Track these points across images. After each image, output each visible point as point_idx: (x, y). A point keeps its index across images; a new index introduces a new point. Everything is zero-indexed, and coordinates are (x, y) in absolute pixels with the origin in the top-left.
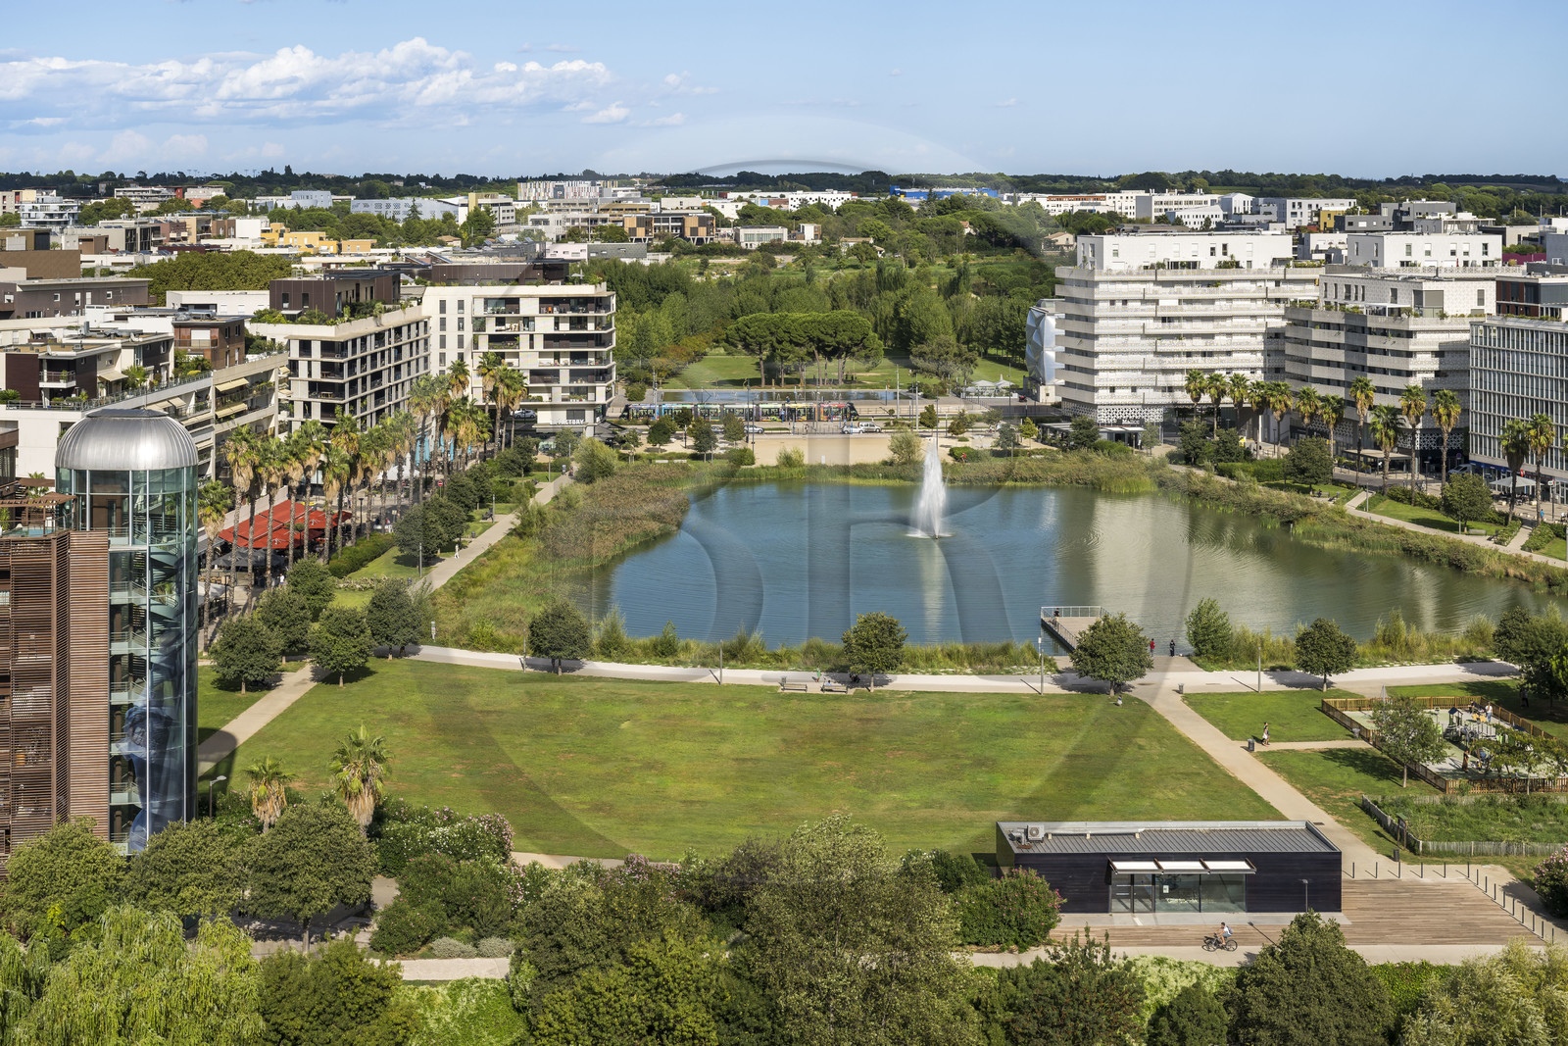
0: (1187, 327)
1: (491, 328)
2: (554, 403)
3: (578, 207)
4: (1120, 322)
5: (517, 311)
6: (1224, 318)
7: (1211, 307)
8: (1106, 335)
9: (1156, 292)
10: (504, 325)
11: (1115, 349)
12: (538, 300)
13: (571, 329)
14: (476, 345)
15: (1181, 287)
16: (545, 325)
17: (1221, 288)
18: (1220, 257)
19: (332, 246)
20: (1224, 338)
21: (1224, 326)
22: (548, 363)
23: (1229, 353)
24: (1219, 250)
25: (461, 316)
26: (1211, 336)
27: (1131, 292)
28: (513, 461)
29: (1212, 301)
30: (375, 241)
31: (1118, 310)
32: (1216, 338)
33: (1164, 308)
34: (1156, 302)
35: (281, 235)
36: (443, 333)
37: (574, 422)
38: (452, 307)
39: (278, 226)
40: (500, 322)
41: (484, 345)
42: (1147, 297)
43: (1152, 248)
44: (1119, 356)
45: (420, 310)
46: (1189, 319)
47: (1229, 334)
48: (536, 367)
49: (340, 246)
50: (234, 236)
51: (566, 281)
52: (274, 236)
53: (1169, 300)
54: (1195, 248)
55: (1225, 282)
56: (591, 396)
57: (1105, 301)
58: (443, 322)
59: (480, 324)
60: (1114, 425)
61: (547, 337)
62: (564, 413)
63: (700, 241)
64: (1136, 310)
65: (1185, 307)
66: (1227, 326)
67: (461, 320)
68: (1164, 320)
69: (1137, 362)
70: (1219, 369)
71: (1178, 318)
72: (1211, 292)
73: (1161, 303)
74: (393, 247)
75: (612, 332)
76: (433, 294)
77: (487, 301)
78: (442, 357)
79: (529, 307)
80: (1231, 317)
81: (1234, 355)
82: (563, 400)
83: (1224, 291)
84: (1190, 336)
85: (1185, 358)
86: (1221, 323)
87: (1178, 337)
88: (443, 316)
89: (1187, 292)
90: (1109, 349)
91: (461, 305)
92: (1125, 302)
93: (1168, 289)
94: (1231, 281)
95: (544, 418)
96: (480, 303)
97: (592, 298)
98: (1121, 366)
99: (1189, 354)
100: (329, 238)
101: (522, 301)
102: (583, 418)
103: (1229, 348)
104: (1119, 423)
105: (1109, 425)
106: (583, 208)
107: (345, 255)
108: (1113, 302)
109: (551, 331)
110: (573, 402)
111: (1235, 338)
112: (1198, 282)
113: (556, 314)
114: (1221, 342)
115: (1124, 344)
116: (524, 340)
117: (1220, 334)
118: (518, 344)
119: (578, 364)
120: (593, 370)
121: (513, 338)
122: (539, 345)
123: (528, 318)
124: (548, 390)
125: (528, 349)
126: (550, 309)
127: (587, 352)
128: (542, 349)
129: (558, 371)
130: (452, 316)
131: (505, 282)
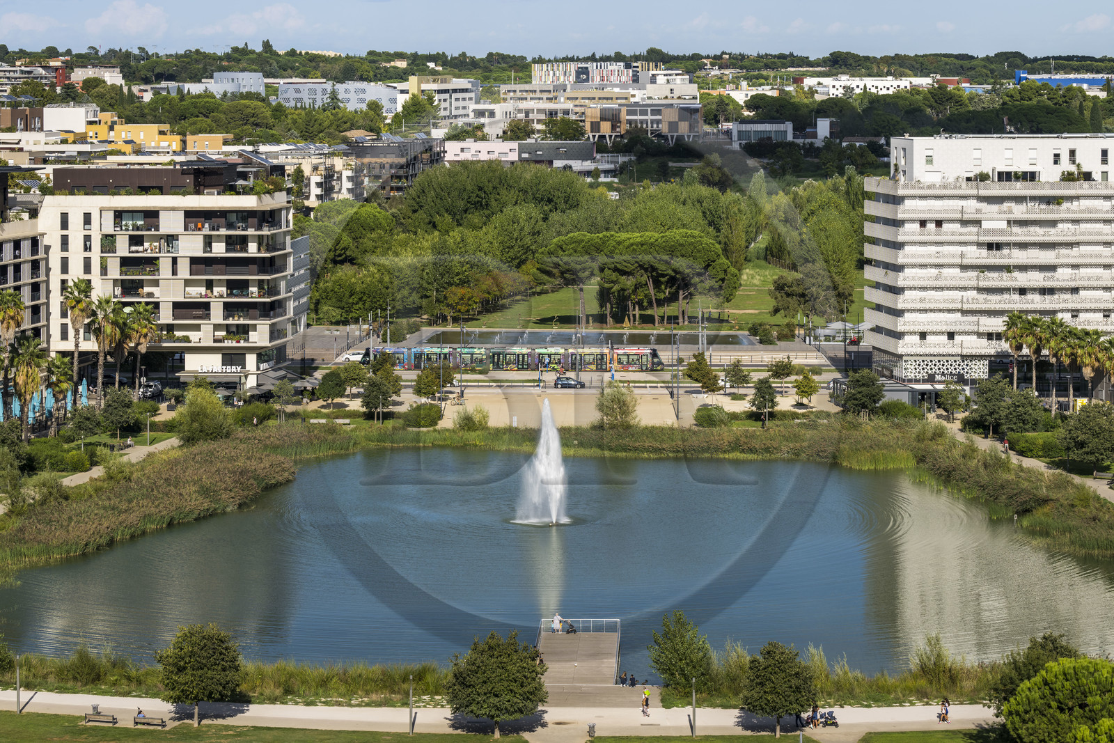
0: (1020, 257)
1: (123, 249)
2: (203, 344)
4: (933, 249)
5: (157, 229)
6: (1070, 245)
7: (1052, 231)
8: (914, 266)
9: (978, 211)
10: (140, 244)
11: (925, 284)
12: (181, 215)
13: (227, 250)
14: (104, 271)
15: (1012, 205)
16: (191, 245)
17: (1065, 205)
18: (1066, 165)
19: (174, 143)
20: (1069, 270)
21: (1068, 256)
22: (197, 293)
23: (1075, 290)
24: (1065, 157)
25: (87, 233)
26: (1052, 268)
27: (946, 211)
29: (1053, 223)
30: (230, 136)
31: (929, 234)
32: (1060, 270)
33: (988, 231)
34: (978, 223)
35: (111, 128)
36: (65, 254)
37: (229, 369)
38: (76, 221)
39: (107, 117)
40: (136, 240)
41: (115, 272)
42: (966, 217)
43: (977, 154)
44: (933, 293)
45: (36, 226)
46: (1023, 246)
47: (1075, 266)
48: (181, 299)
49: (184, 142)
50: (41, 129)
52: (102, 131)
53: (995, 221)
54: (1033, 154)
55: (1070, 199)
56: (253, 336)
57: (913, 221)
58: (65, 241)
59: (109, 242)
60: (925, 381)
61: (194, 261)
62: (218, 358)
64: (953, 234)
65: (1016, 229)
66: (1072, 255)
67: (87, 238)
68: (990, 246)
69: (953, 301)
70: (1062, 311)
71: (1008, 245)
72: (1052, 212)
73: (985, 225)
75: (286, 256)
76: (52, 207)
77: (119, 215)
79: (171, 223)
80: (1078, 244)
81: (1082, 293)
82: (215, 341)
83: (1068, 210)
84: (1023, 268)
85: (1016, 297)
86: (1064, 251)
87: (1008, 269)
88: (65, 232)
89: (1019, 211)
90: (917, 283)
91: (87, 219)
92: (939, 223)
93: (995, 208)
94: (1078, 198)
96: (110, 216)
97: (254, 212)
98: (932, 306)
99: (1022, 291)
100: (172, 132)
101: (161, 214)
102: (243, 364)
103: (1073, 284)
104: (931, 379)
105: (917, 381)
108: (923, 223)
109: (200, 254)
110: (229, 343)
111: (1083, 271)
112: (1033, 198)
113: (206, 231)
114: (1063, 277)
115: (937, 278)
116: (165, 265)
117: (1062, 266)
118: (158, 270)
119: (236, 296)
120: (256, 303)
121: (152, 262)
122: (184, 271)
123: (172, 236)
124: (197, 328)
125: (171, 277)
126: (200, 225)
127: (248, 280)
128: (188, 277)
129: (208, 304)
130: (76, 233)
131: (145, 190)
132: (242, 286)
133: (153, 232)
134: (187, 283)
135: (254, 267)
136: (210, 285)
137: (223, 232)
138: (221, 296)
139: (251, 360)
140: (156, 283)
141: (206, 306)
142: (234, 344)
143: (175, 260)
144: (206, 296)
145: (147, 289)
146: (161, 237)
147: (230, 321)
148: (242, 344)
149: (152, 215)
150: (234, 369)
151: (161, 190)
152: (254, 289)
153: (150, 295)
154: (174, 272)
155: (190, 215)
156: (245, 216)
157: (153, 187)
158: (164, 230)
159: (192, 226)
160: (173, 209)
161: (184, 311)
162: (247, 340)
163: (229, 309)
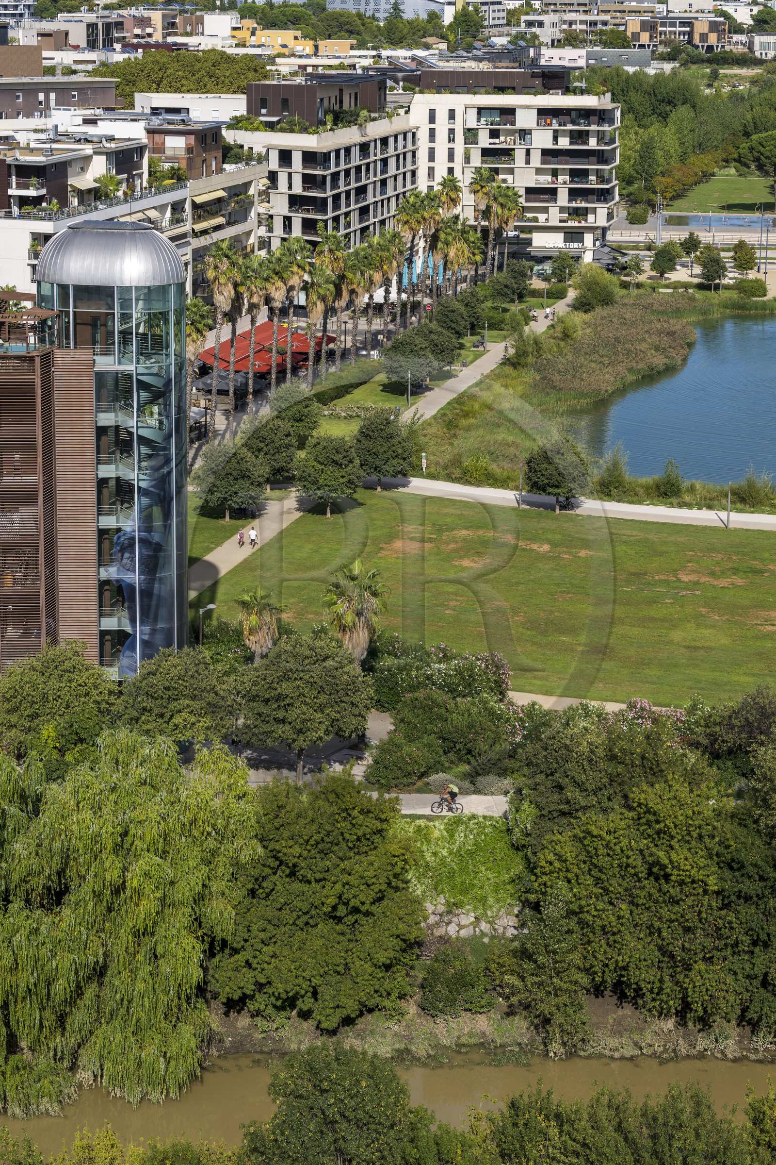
1: (484, 141)
2: (550, 224)
3: (576, 8)
5: (513, 123)
10: (498, 137)
12: (535, 112)
13: (571, 143)
14: (467, 159)
16: (543, 139)
19: (306, 47)
22: (545, 180)
25: (452, 127)
28: (506, 286)
30: (355, 42)
35: (253, 34)
36: (432, 145)
37: (572, 245)
38: (442, 116)
39: (250, 23)
40: (494, 134)
41: (476, 160)
45: (408, 120)
48: (533, 185)
49: (316, 47)
50: (203, 34)
51: (567, 91)
52: (244, 34)
56: (591, 217)
58: (432, 133)
59: (471, 135)
61: (545, 152)
62: (561, 236)
63: (710, 48)
67: (452, 131)
74: (374, 48)
75: (615, 149)
76: (422, 102)
77: (481, 111)
78: (431, 172)
79: (526, 119)
82: (561, 221)
88: (432, 126)
91: (452, 114)
95: (542, 241)
96: (473, 113)
97: (596, 110)
100: (304, 37)
101: (518, 111)
102: (582, 241)
106: (582, 8)
107: (322, 56)
109: (550, 145)
110: (571, 224)
113: (555, 126)
116: (520, 156)
118: (513, 159)
119: (577, 183)
120: (594, 189)
121: (508, 153)
122: (536, 160)
123: (524, 130)
124: (545, 210)
125: (524, 165)
126: (548, 121)
127: (588, 170)
128: (539, 166)
129: (556, 189)
130: (442, 126)
131: (501, 90)
132: (585, 173)
133: (508, 127)
134: (539, 171)
135: (594, 159)
136: (555, 173)
137: (570, 127)
138: (565, 183)
139: (588, 238)
140: (511, 171)
141: (552, 193)
142: (577, 224)
143: (528, 152)
144: (553, 183)
145: (501, 177)
146: (515, 131)
147: (574, 204)
148: (583, 224)
149: (508, 113)
150: (574, 245)
151: (513, 90)
152: (593, 178)
153: (504, 181)
154: (528, 162)
155: (544, 113)
156: (586, 114)
157: (508, 88)
158: (520, 124)
159: (543, 122)
160: (528, 107)
161: (533, 196)
162: (586, 220)
163: (573, 194)
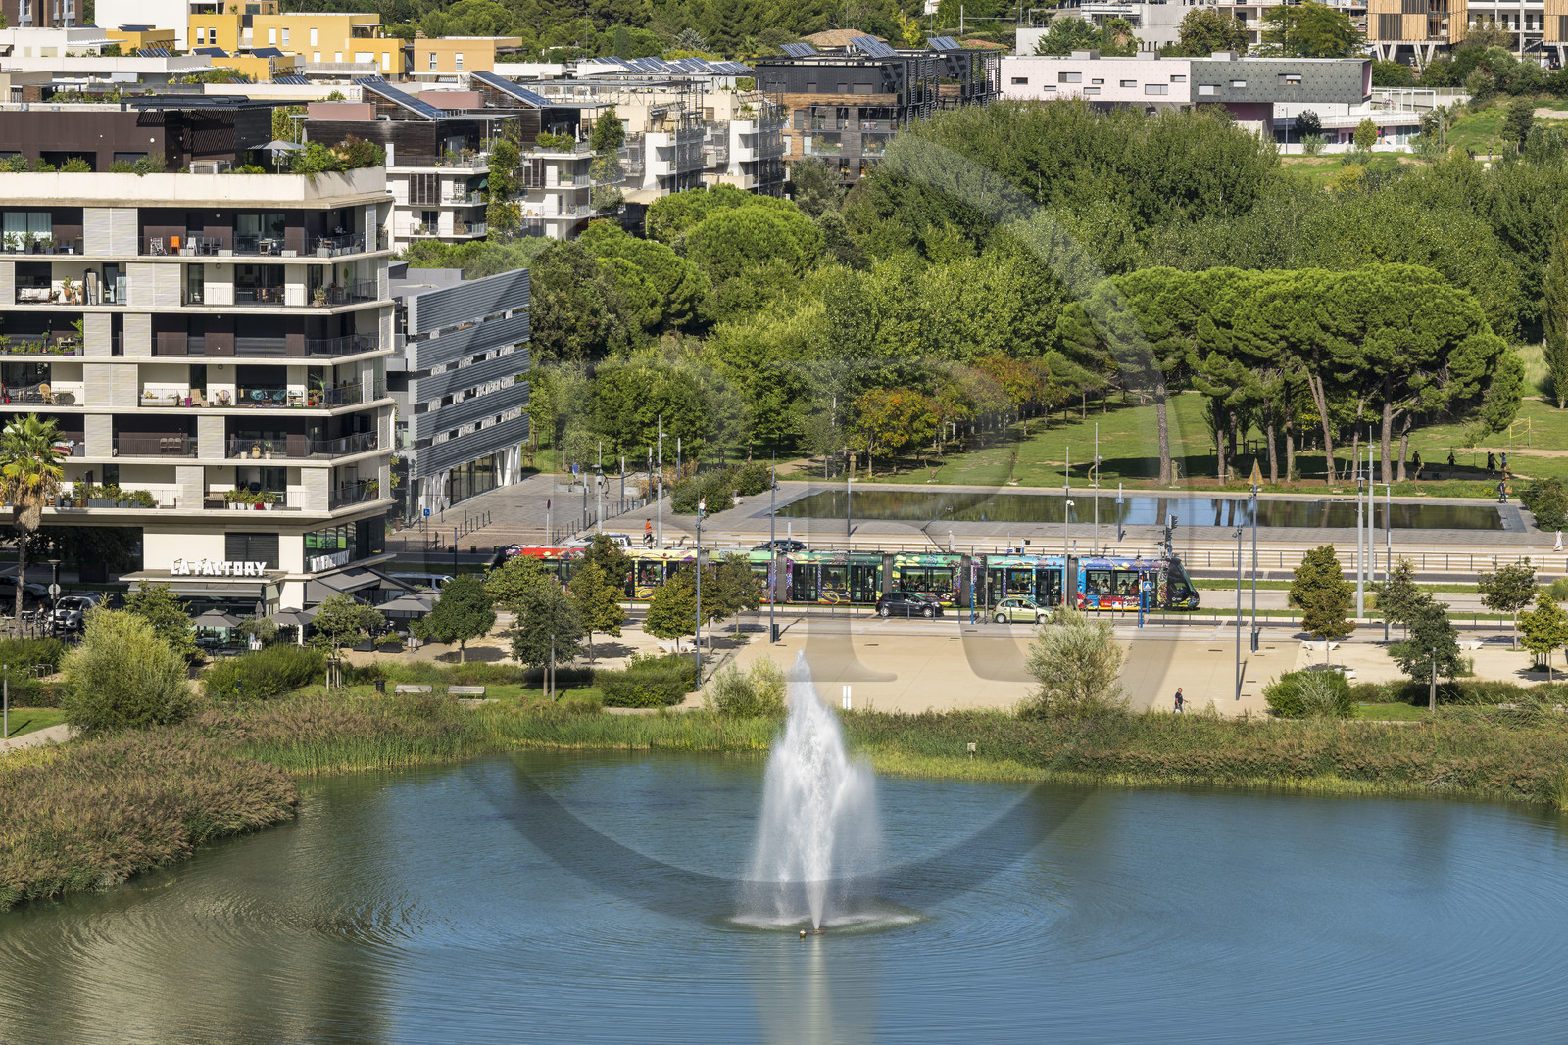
2: (182, 511)
10: (42, 284)
12: (133, 215)
13: (238, 300)
16: (155, 288)
22: (167, 395)
37: (239, 568)
40: (32, 275)
61: (162, 323)
62: (217, 542)
79: (110, 236)
82: (208, 505)
101: (87, 216)
102: (271, 557)
110: (240, 510)
118: (81, 341)
119: (258, 403)
121: (68, 323)
122: (138, 344)
123: (115, 265)
124: (167, 475)
125: (109, 358)
126: (175, 242)
127: (284, 368)
128: (148, 359)
129: (193, 419)
131: (55, 160)
132: (272, 381)
133: (70, 256)
134: (146, 372)
135: (297, 339)
136: (199, 377)
137: (226, 257)
138: (224, 403)
139: (291, 548)
140: (76, 372)
141: (188, 425)
142: (251, 512)
143: (117, 321)
144: (189, 402)
145: (58, 386)
146: (88, 268)
147: (243, 460)
148: (269, 511)
149: (67, 218)
150: (249, 567)
151: (92, 162)
152: (297, 389)
153: (66, 398)
154: (117, 349)
155: (153, 218)
156: (279, 221)
157: (73, 155)
158: (96, 250)
159: (160, 243)
160: (114, 205)
161: (139, 437)
162: (280, 503)
163: (241, 432)
